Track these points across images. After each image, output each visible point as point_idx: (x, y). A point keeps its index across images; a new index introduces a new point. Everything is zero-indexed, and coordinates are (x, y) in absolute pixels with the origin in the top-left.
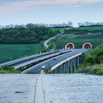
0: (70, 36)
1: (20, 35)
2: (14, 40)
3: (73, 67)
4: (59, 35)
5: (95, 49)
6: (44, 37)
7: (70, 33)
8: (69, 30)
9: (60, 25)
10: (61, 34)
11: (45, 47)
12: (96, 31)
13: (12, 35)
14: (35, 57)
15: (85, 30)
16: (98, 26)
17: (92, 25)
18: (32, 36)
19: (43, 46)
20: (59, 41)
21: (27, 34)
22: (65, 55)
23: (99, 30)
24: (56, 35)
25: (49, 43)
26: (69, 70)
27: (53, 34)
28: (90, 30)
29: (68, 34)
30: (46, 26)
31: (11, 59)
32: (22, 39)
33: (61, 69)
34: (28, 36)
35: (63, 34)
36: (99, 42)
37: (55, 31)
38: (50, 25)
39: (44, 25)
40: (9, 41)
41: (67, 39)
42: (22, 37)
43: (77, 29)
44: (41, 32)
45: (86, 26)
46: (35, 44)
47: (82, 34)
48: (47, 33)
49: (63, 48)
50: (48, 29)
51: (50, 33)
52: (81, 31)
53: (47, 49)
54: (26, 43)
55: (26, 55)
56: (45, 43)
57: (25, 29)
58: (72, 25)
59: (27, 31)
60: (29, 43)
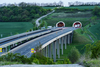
0: (60, 14)
1: (13, 13)
2: (6, 18)
3: (64, 45)
4: (50, 14)
5: (84, 27)
6: (35, 15)
7: (60, 12)
8: (60, 9)
9: (51, 4)
10: (52, 13)
11: (37, 25)
12: (86, 10)
13: (5, 13)
14: (26, 34)
15: (75, 9)
16: (88, 5)
17: (81, 4)
18: (24, 15)
19: (34, 24)
20: (50, 19)
21: (20, 12)
22: (56, 33)
23: (88, 9)
24: (47, 13)
25: (41, 21)
26: (60, 48)
27: (44, 12)
28: (80, 9)
29: (59, 13)
30: (37, 5)
31: (2, 36)
32: (14, 17)
33: (52, 47)
34: (21, 15)
35: (54, 12)
36: (88, 21)
37: (47, 10)
38: (42, 4)
39: (36, 4)
40: (2, 19)
41: (58, 17)
42: (15, 15)
43: (68, 8)
44: (33, 10)
45: (76, 6)
46: (27, 22)
47: (72, 12)
48: (39, 11)
49: (54, 26)
50: (39, 7)
51: (42, 12)
52: (72, 10)
53: (39, 27)
54: (19, 21)
55: (18, 32)
56: (37, 21)
57: (17, 8)
58: (63, 4)
59: (19, 9)
60: (21, 21)
